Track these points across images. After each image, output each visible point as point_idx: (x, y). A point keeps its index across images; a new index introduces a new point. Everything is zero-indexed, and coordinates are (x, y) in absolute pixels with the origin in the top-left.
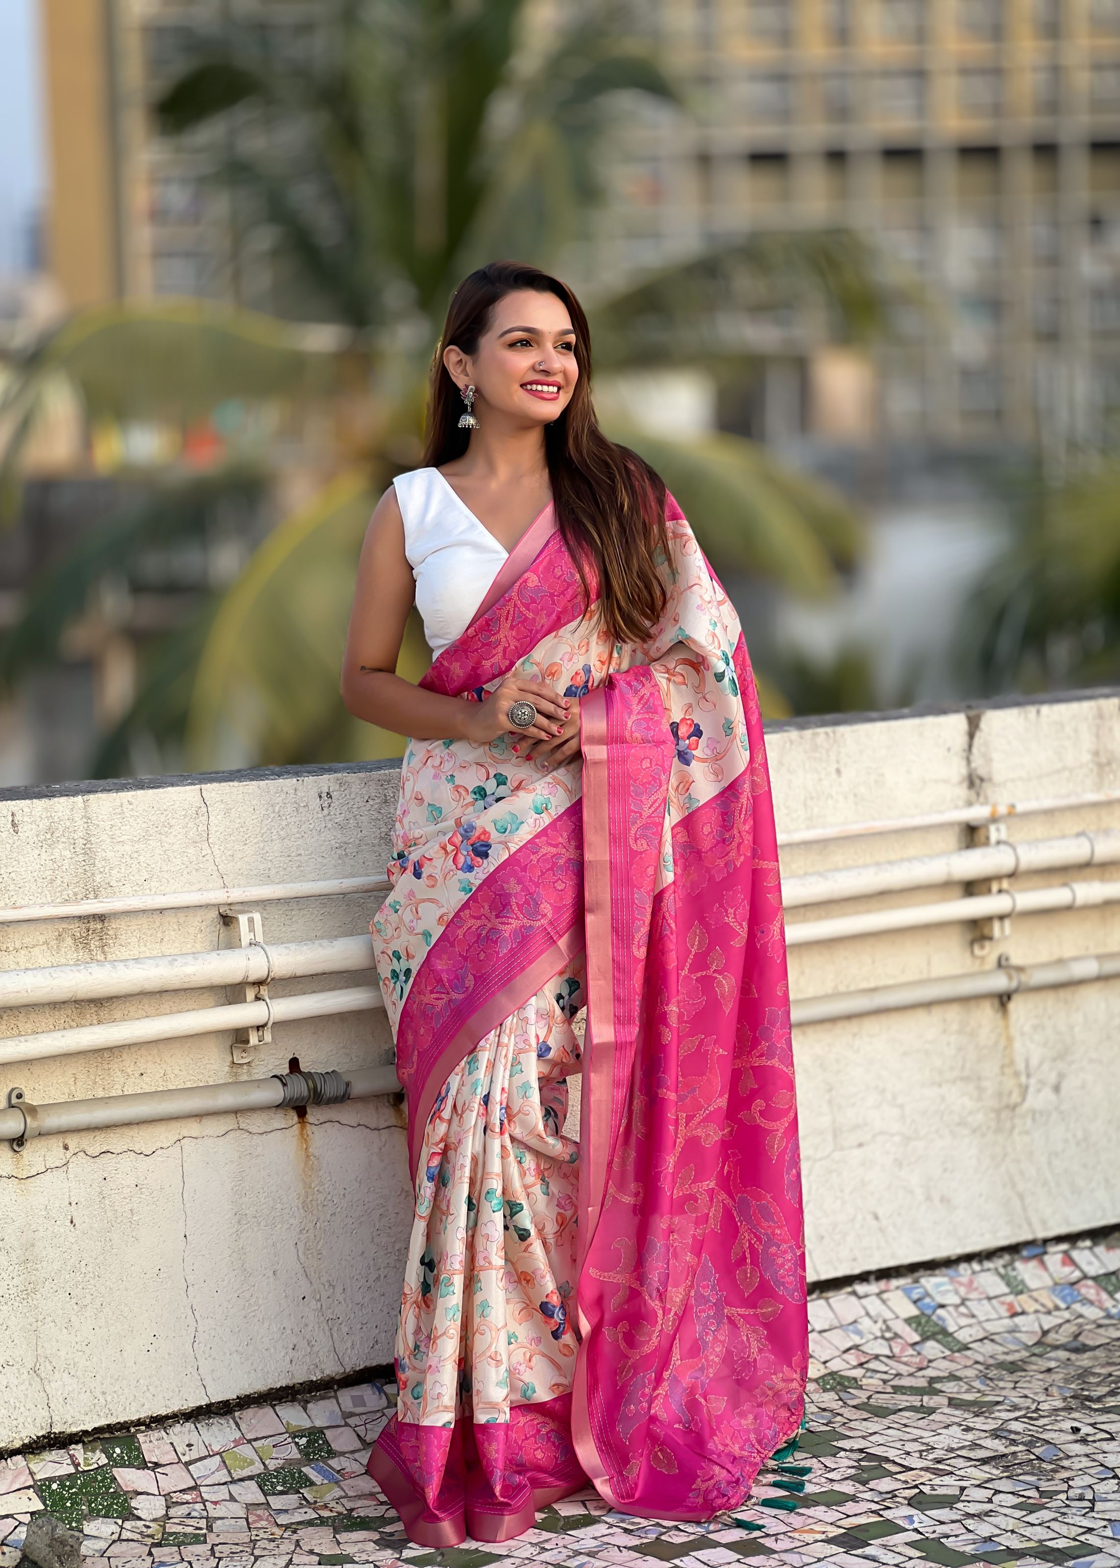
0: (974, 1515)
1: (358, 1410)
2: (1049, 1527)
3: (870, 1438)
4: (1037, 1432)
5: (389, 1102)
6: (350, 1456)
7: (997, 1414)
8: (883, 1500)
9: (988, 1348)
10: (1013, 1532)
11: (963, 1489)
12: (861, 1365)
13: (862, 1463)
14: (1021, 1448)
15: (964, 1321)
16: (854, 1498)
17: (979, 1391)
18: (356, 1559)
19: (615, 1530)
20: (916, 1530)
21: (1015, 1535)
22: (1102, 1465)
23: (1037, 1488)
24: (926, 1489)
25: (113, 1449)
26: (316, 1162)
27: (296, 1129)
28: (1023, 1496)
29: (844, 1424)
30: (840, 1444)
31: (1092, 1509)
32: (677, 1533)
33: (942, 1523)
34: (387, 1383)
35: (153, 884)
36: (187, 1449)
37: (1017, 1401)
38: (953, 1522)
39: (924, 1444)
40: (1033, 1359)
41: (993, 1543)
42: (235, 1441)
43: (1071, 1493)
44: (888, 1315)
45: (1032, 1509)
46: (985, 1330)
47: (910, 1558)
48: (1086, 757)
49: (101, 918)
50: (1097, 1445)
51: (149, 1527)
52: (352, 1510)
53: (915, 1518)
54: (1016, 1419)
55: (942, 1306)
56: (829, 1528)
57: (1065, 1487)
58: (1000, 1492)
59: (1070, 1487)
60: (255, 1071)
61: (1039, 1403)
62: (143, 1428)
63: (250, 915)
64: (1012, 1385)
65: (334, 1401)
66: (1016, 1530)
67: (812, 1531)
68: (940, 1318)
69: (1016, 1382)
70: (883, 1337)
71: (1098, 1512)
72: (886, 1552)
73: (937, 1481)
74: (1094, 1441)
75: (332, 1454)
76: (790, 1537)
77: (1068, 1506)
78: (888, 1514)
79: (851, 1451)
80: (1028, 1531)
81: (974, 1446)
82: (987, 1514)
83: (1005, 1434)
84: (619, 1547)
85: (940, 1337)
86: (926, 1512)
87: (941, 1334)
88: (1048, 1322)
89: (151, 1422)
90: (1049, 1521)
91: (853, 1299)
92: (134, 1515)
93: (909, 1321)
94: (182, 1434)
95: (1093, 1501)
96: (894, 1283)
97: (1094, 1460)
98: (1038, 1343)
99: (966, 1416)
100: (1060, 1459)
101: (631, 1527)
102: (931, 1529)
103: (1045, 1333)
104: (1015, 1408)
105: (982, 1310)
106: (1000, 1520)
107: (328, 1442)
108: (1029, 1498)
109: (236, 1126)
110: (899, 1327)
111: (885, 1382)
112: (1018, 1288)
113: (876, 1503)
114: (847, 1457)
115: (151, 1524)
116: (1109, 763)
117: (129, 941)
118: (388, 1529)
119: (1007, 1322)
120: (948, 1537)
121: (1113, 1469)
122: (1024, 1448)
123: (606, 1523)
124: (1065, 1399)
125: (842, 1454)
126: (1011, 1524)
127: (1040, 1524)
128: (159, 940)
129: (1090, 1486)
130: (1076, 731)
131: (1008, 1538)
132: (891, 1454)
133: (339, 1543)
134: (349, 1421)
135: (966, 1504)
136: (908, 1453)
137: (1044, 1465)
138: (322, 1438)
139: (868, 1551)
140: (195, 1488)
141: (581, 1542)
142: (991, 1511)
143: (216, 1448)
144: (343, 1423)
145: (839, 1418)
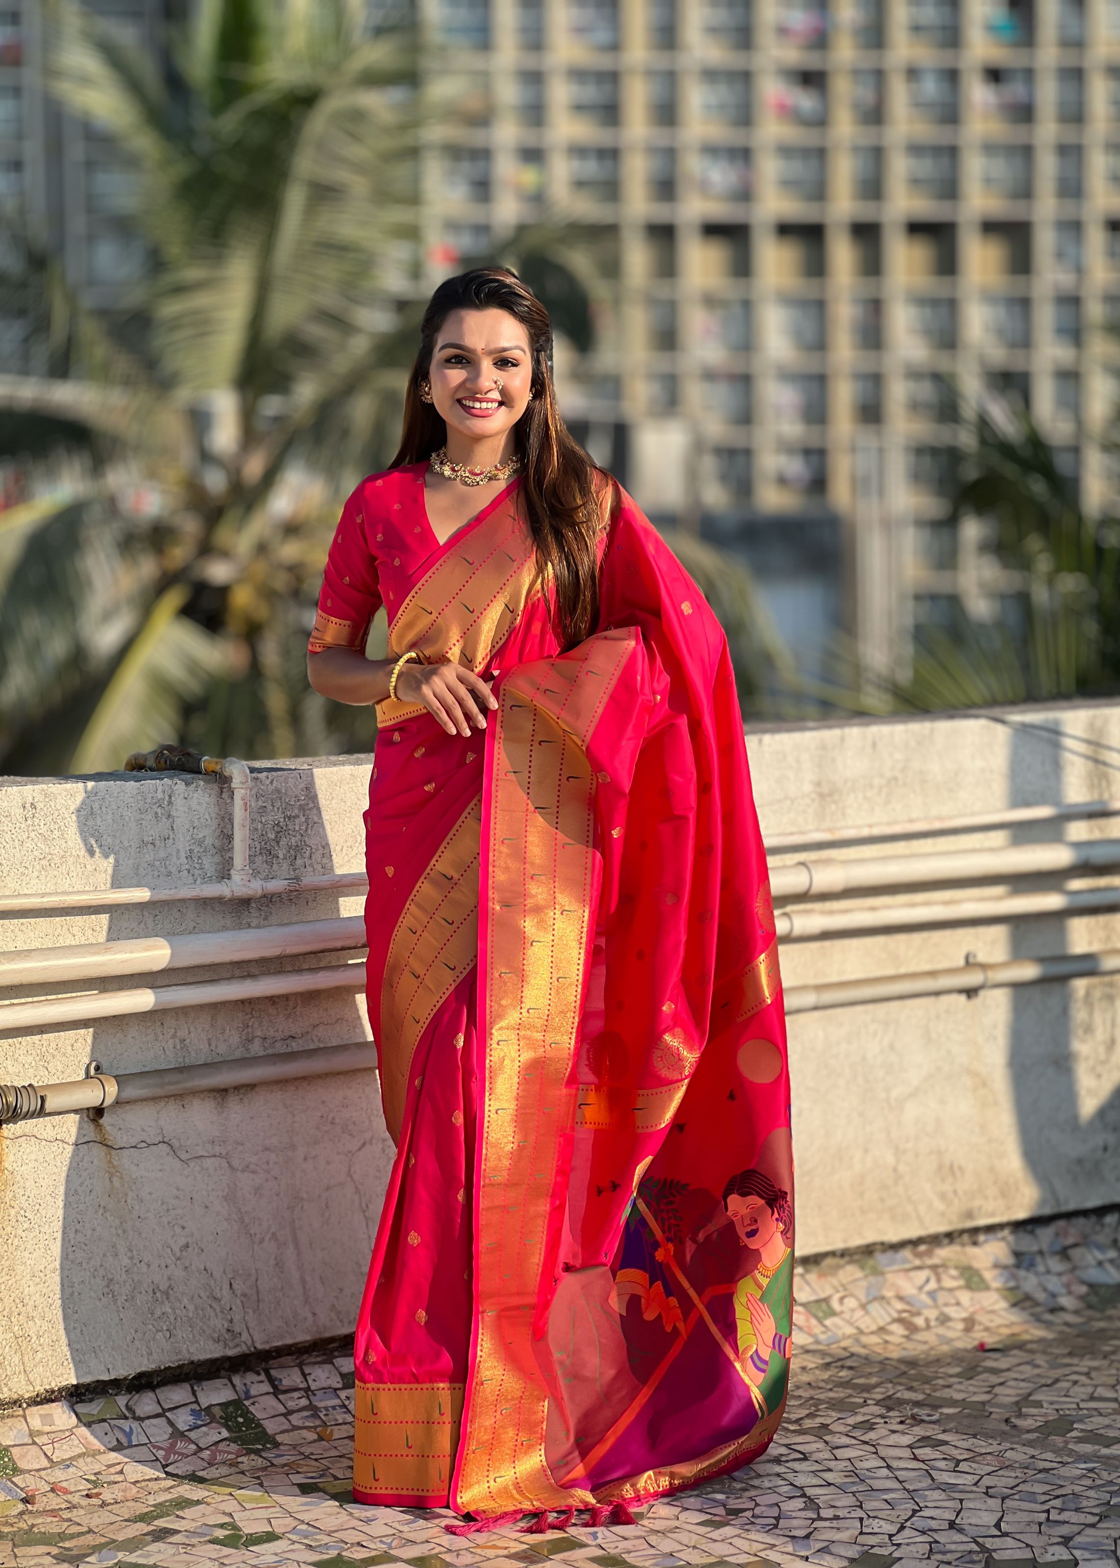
0: (659, 1532)
1: (47, 1429)
2: (731, 1544)
5: (88, 1116)
6: (36, 1474)
10: (694, 1547)
19: (297, 1546)
20: (599, 1546)
21: (696, 1551)
22: (792, 1484)
23: (724, 1506)
26: (9, 1177)
28: (710, 1514)
31: (776, 1526)
32: (360, 1548)
33: (626, 1539)
38: (636, 1538)
41: (673, 1559)
43: (757, 1511)
45: (717, 1526)
48: (808, 788)
50: (789, 1465)
52: (33, 1526)
53: (599, 1535)
56: (512, 1545)
57: (751, 1505)
58: (688, 1509)
59: (757, 1505)
65: (23, 1420)
66: (698, 1546)
67: (495, 1547)
71: (781, 1529)
74: (787, 1461)
75: (16, 1471)
76: (471, 1553)
77: (753, 1523)
78: (573, 1532)
80: (710, 1547)
82: (672, 1530)
86: (612, 1530)
90: (732, 1537)
95: (778, 1519)
97: (785, 1479)
100: (751, 1478)
101: (313, 1544)
102: (613, 1545)
106: (684, 1537)
107: (13, 1460)
108: (715, 1515)
116: (831, 794)
118: (67, 1544)
120: (629, 1552)
121: (801, 1488)
123: (289, 1539)
126: (694, 1540)
127: (723, 1541)
129: (777, 1505)
130: (798, 761)
131: (690, 1554)
133: (16, 1556)
134: (36, 1440)
135: (652, 1521)
137: (735, 1484)
138: (7, 1456)
142: (677, 1528)
144: (30, 1442)
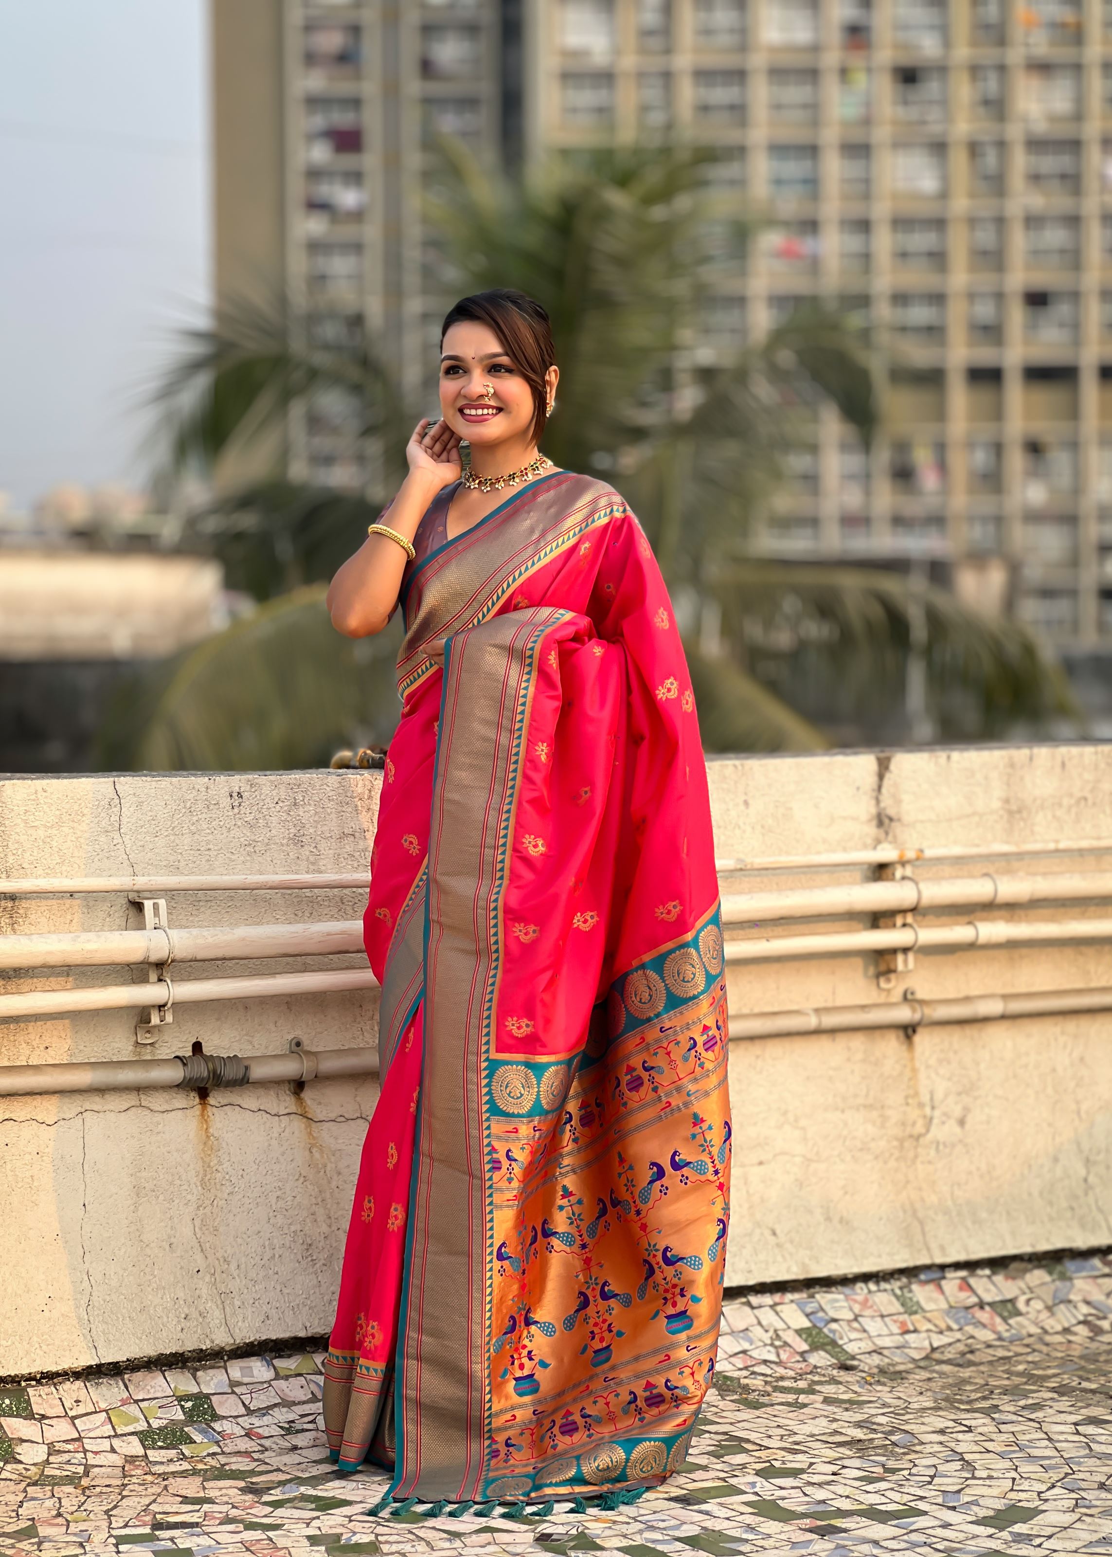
1: (246, 1380)
2: (883, 1495)
4: (900, 1424)
6: (233, 1420)
9: (875, 1359)
10: (847, 1497)
11: (812, 1464)
14: (879, 1435)
15: (855, 1335)
16: (705, 1468)
20: (755, 1493)
21: (849, 1500)
22: (953, 1451)
23: (883, 1466)
25: (3, 1399)
27: (197, 1110)
28: (868, 1471)
31: (930, 1483)
34: (276, 1357)
39: (787, 1430)
42: (122, 1400)
43: (915, 1470)
44: (780, 1325)
45: (873, 1481)
46: (874, 1344)
50: (954, 1435)
51: (28, 1470)
52: (226, 1464)
53: (758, 1485)
57: (911, 1465)
59: (915, 1465)
60: (159, 1051)
63: (157, 902)
64: (889, 1389)
65: (224, 1370)
66: (851, 1496)
68: (831, 1331)
70: (772, 1345)
71: (934, 1485)
74: (952, 1433)
75: (216, 1417)
77: (908, 1480)
81: (835, 1432)
85: (829, 1348)
87: (830, 1345)
88: (939, 1341)
89: (41, 1377)
90: (885, 1490)
92: (16, 1459)
93: (800, 1332)
96: (789, 1296)
97: (947, 1447)
98: (925, 1358)
99: (836, 1410)
100: (914, 1445)
103: (934, 1350)
105: (874, 1326)
107: (213, 1407)
109: (137, 1103)
110: (789, 1336)
112: (912, 1308)
115: (31, 1468)
119: (898, 1339)
120: (784, 1499)
121: (961, 1454)
122: (883, 1436)
126: (847, 1491)
127: (875, 1492)
129: (934, 1466)
131: (841, 1501)
132: (754, 1436)
134: (235, 1389)
138: (207, 1403)
140: (79, 1439)
144: (230, 1391)
145: (713, 1409)
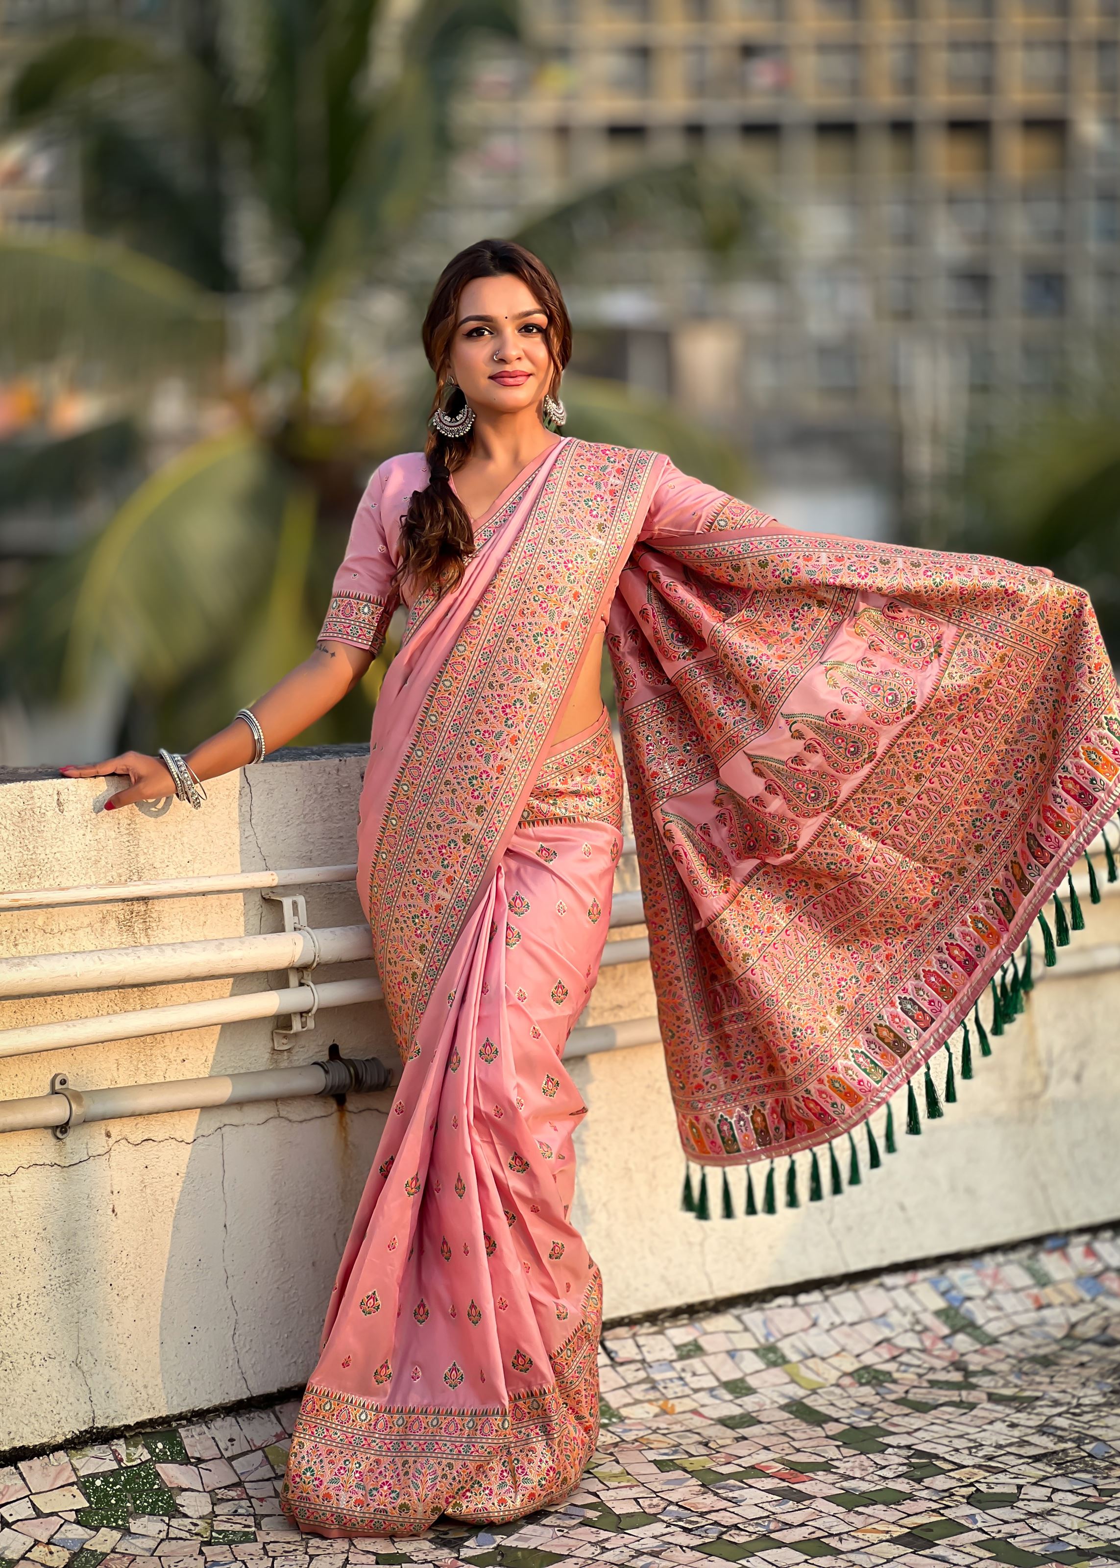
0: (1036, 1514)
3: (916, 1434)
4: (1084, 1428)
7: (1038, 1410)
8: (942, 1499)
9: (1017, 1341)
10: (1079, 1531)
11: (1020, 1487)
12: (894, 1358)
13: (913, 1460)
14: (1070, 1445)
15: (992, 1314)
16: (911, 1497)
17: (1016, 1386)
18: (415, 1559)
19: (672, 1529)
20: (980, 1530)
23: (1095, 1486)
24: (983, 1488)
25: (156, 1444)
26: (354, 1151)
27: (335, 1117)
28: (1082, 1494)
29: (886, 1420)
30: (887, 1440)
32: (737, 1532)
33: (1006, 1522)
35: (196, 866)
36: (229, 1444)
37: (1057, 1396)
38: (1017, 1521)
39: (970, 1440)
40: (1065, 1353)
41: (1061, 1543)
42: (276, 1435)
44: (917, 1308)
45: (1095, 1508)
46: (1012, 1323)
47: (981, 1559)
49: (144, 899)
51: (196, 1525)
54: (1060, 1415)
55: (969, 1298)
56: (892, 1528)
58: (1058, 1490)
60: (296, 1058)
61: (1079, 1398)
62: (184, 1422)
63: (295, 898)
64: (1047, 1380)
67: (875, 1530)
68: (968, 1311)
69: (1052, 1377)
70: (913, 1330)
72: (955, 1552)
73: (992, 1479)
76: (854, 1537)
78: (949, 1513)
79: (899, 1447)
80: (1096, 1531)
81: (1023, 1443)
82: (1050, 1512)
83: (1051, 1430)
84: (681, 1547)
85: (969, 1330)
86: (987, 1511)
87: (969, 1327)
88: (1075, 1315)
89: (192, 1416)
90: (1114, 1520)
91: (881, 1292)
92: (180, 1512)
93: (938, 1313)
94: (223, 1428)
96: (922, 1275)
98: (1068, 1336)
99: (1008, 1411)
100: (1112, 1456)
101: (690, 1527)
102: (995, 1529)
103: (1073, 1326)
104: (1056, 1403)
105: (1009, 1302)
106: (1065, 1520)
109: (276, 1114)
110: (928, 1319)
111: (920, 1376)
112: (1042, 1280)
113: (935, 1501)
114: (895, 1454)
115: (198, 1522)
117: (172, 923)
119: (1033, 1316)
120: (1014, 1537)
122: (1074, 1445)
123: (663, 1521)
124: (1105, 1395)
125: (890, 1450)
126: (1076, 1523)
127: (1105, 1524)
128: (202, 923)
131: (1076, 1538)
132: (940, 1450)
135: (1026, 1502)
136: (957, 1450)
137: (1097, 1463)
139: (936, 1551)
140: (239, 1484)
141: (642, 1542)
142: (1053, 1510)
143: (258, 1444)
145: (879, 1414)
